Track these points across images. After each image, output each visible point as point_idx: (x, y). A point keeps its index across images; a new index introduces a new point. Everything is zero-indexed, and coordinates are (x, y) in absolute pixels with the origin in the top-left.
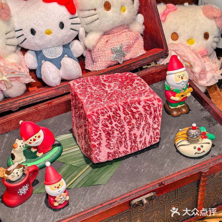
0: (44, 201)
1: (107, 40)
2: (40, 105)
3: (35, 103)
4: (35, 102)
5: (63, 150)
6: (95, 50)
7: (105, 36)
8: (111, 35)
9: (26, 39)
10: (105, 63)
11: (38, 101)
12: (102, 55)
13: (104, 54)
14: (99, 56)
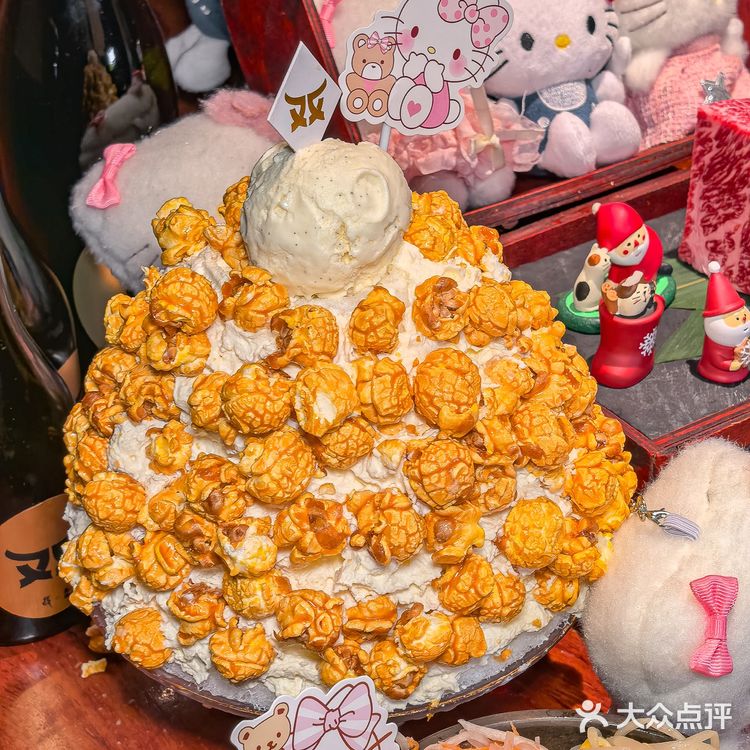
0: (689, 373)
1: (683, 66)
2: (561, 214)
3: (552, 209)
4: (552, 206)
5: (678, 288)
6: (654, 95)
7: (677, 59)
8: (692, 55)
9: (506, 62)
10: (686, 121)
11: (558, 205)
12: (677, 101)
13: (682, 100)
14: (668, 108)
